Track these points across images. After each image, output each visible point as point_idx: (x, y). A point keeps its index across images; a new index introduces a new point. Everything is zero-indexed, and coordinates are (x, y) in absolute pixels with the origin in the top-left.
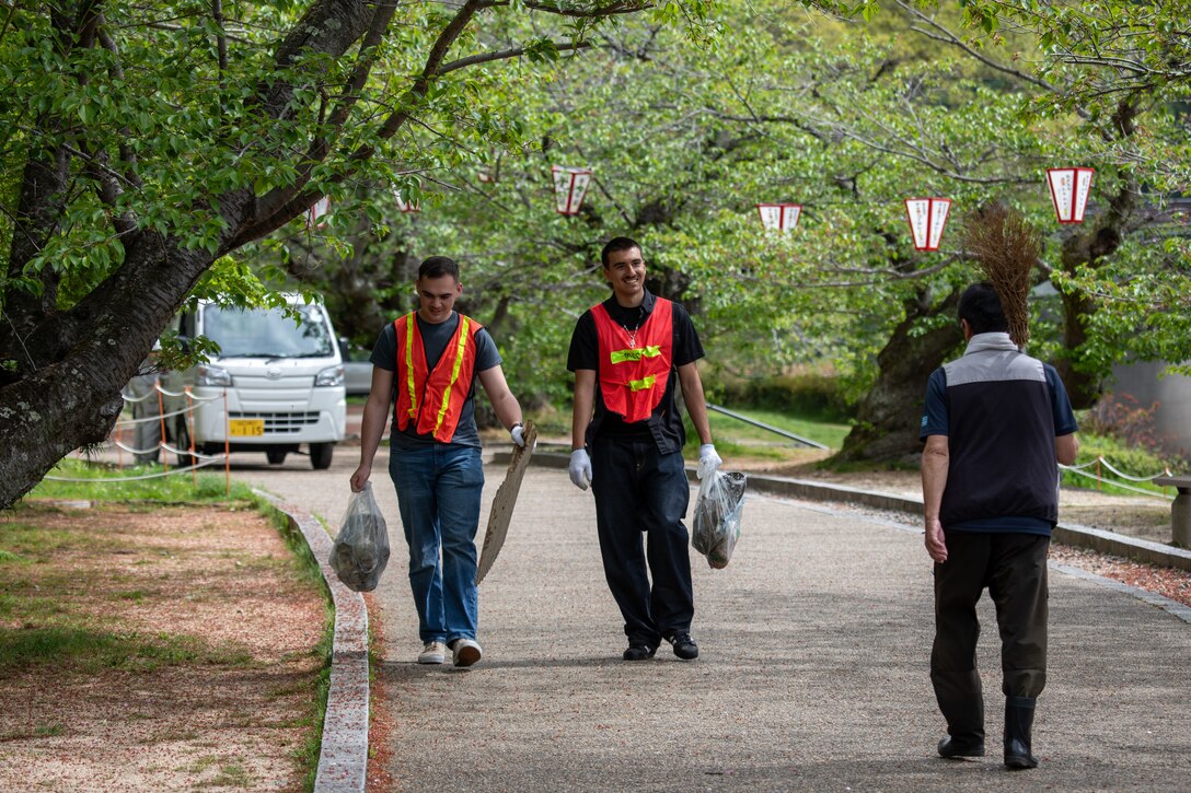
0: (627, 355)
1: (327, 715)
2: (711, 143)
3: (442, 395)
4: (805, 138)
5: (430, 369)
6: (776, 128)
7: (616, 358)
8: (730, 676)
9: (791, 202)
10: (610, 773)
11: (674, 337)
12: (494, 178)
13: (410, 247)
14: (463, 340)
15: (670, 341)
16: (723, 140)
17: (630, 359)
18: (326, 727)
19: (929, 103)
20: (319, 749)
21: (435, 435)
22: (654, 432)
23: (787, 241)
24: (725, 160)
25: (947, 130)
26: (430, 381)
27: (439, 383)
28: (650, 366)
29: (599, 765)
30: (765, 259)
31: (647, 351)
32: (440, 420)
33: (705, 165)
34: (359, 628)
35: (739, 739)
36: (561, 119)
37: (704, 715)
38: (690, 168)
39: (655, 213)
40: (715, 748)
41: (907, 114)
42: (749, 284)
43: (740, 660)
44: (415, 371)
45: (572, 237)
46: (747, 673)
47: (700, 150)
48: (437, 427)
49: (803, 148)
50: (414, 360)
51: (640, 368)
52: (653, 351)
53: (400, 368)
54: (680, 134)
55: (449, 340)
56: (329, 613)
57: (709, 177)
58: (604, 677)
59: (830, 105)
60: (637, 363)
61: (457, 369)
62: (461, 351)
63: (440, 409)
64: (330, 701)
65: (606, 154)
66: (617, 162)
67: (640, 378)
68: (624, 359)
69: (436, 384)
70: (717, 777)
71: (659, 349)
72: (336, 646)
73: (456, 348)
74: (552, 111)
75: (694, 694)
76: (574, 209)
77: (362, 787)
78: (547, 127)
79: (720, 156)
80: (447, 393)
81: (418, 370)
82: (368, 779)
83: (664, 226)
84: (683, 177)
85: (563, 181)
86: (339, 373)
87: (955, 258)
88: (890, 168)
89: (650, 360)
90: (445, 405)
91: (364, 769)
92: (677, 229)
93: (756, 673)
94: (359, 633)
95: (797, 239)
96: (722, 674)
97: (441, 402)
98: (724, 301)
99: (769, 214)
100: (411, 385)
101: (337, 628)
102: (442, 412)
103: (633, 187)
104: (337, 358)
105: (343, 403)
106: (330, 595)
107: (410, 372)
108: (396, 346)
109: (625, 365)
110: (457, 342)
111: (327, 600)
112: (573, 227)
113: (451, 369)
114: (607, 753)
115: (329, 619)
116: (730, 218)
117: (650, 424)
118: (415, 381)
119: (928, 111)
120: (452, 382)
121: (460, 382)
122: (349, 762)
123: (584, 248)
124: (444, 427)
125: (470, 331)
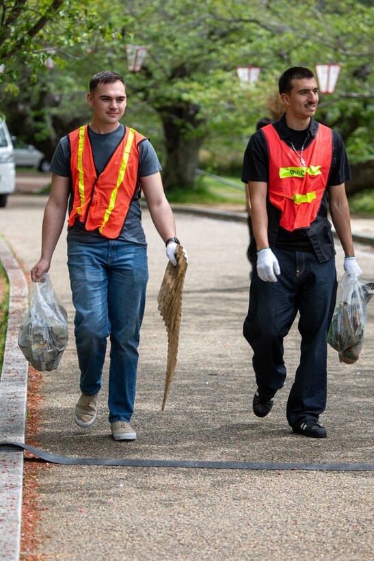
0: (292, 172)
1: (7, 342)
2: (211, 33)
3: (109, 196)
4: (262, 31)
5: (98, 174)
6: (247, 26)
7: (284, 173)
8: (222, 322)
9: (255, 66)
10: (158, 374)
11: (333, 160)
12: (95, 50)
13: (49, 89)
14: (128, 149)
15: (329, 164)
16: (218, 32)
17: (295, 175)
18: (6, 348)
19: (328, 12)
20: (3, 360)
21: (101, 231)
22: (313, 242)
23: (252, 88)
24: (220, 42)
25: (338, 28)
26: (98, 185)
27: (107, 186)
28: (312, 183)
29: (153, 370)
30: (240, 97)
31: (311, 170)
32: (106, 218)
33: (209, 45)
34: (23, 294)
35: (227, 356)
36: (131, 19)
37: (207, 343)
38: (200, 47)
39: (180, 72)
40: (214, 361)
41: (316, 18)
42: (232, 110)
43: (226, 313)
44: (85, 176)
45: (137, 84)
46: (230, 321)
47: (205, 37)
48: (104, 224)
49: (260, 36)
50: (84, 165)
51: (305, 184)
52: (315, 170)
53: (73, 173)
54: (195, 28)
55: (116, 149)
56: (7, 286)
57: (211, 51)
58: (155, 322)
59: (275, 13)
60: (301, 179)
61: (122, 173)
62: (126, 157)
63: (107, 208)
64: (8, 335)
65: (155, 39)
66: (161, 43)
67: (304, 193)
68: (290, 176)
69: (102, 187)
70: (215, 377)
71: (320, 169)
72: (11, 304)
73: (122, 155)
74: (126, 14)
75: (202, 331)
76: (138, 68)
77: (26, 381)
78: (124, 24)
79: (215, 40)
80: (114, 195)
81: (88, 175)
82: (29, 377)
83: (186, 79)
84: (196, 52)
85: (132, 54)
86: (11, 156)
87: (342, 97)
88: (307, 47)
89: (312, 177)
90: (112, 205)
91: (27, 371)
92: (193, 80)
93: (235, 321)
94: (24, 297)
95: (257, 86)
96: (217, 321)
97: (108, 202)
98: (218, 120)
99: (242, 72)
100: (82, 187)
101: (11, 294)
102: (109, 212)
103: (170, 57)
104: (10, 147)
105: (13, 172)
106: (6, 276)
107: (81, 177)
108: (70, 155)
109: (291, 180)
110: (122, 151)
111: (5, 279)
112: (137, 78)
113: (117, 174)
114: (156, 363)
115: (6, 290)
116: (221, 75)
117: (310, 234)
118: (85, 184)
119: (328, 17)
120: (118, 185)
121: (126, 186)
122: (19, 368)
123: (143, 90)
124: (110, 225)
125: (135, 140)
